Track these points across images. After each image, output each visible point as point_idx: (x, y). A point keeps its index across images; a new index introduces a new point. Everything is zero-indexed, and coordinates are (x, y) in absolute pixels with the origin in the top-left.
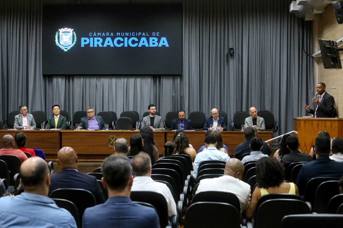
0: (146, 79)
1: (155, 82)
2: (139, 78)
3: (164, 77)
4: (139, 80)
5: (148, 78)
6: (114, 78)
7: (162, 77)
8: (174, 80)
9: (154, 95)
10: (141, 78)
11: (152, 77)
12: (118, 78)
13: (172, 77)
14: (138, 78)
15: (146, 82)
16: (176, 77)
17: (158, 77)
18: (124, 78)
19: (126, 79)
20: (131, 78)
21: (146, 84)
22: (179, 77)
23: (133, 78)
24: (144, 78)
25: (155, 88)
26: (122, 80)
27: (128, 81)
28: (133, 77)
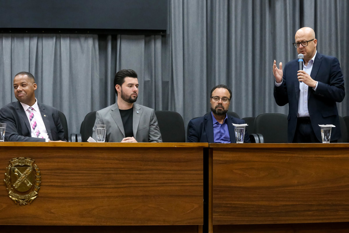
0: (82, 40)
1: (103, 49)
2: (67, 37)
3: (123, 36)
4: (65, 43)
5: (86, 38)
6: (7, 37)
7: (119, 36)
8: (147, 44)
9: (101, 80)
10: (70, 38)
11: (96, 36)
12: (18, 37)
13: (143, 36)
14: (64, 37)
15: (81, 47)
16: (153, 36)
17: (110, 37)
18: (31, 38)
19: (34, 41)
20: (46, 37)
21: (83, 52)
22: (160, 37)
23: (52, 37)
24: (79, 38)
25: (103, 64)
26: (27, 42)
27: (40, 44)
28: (52, 35)
